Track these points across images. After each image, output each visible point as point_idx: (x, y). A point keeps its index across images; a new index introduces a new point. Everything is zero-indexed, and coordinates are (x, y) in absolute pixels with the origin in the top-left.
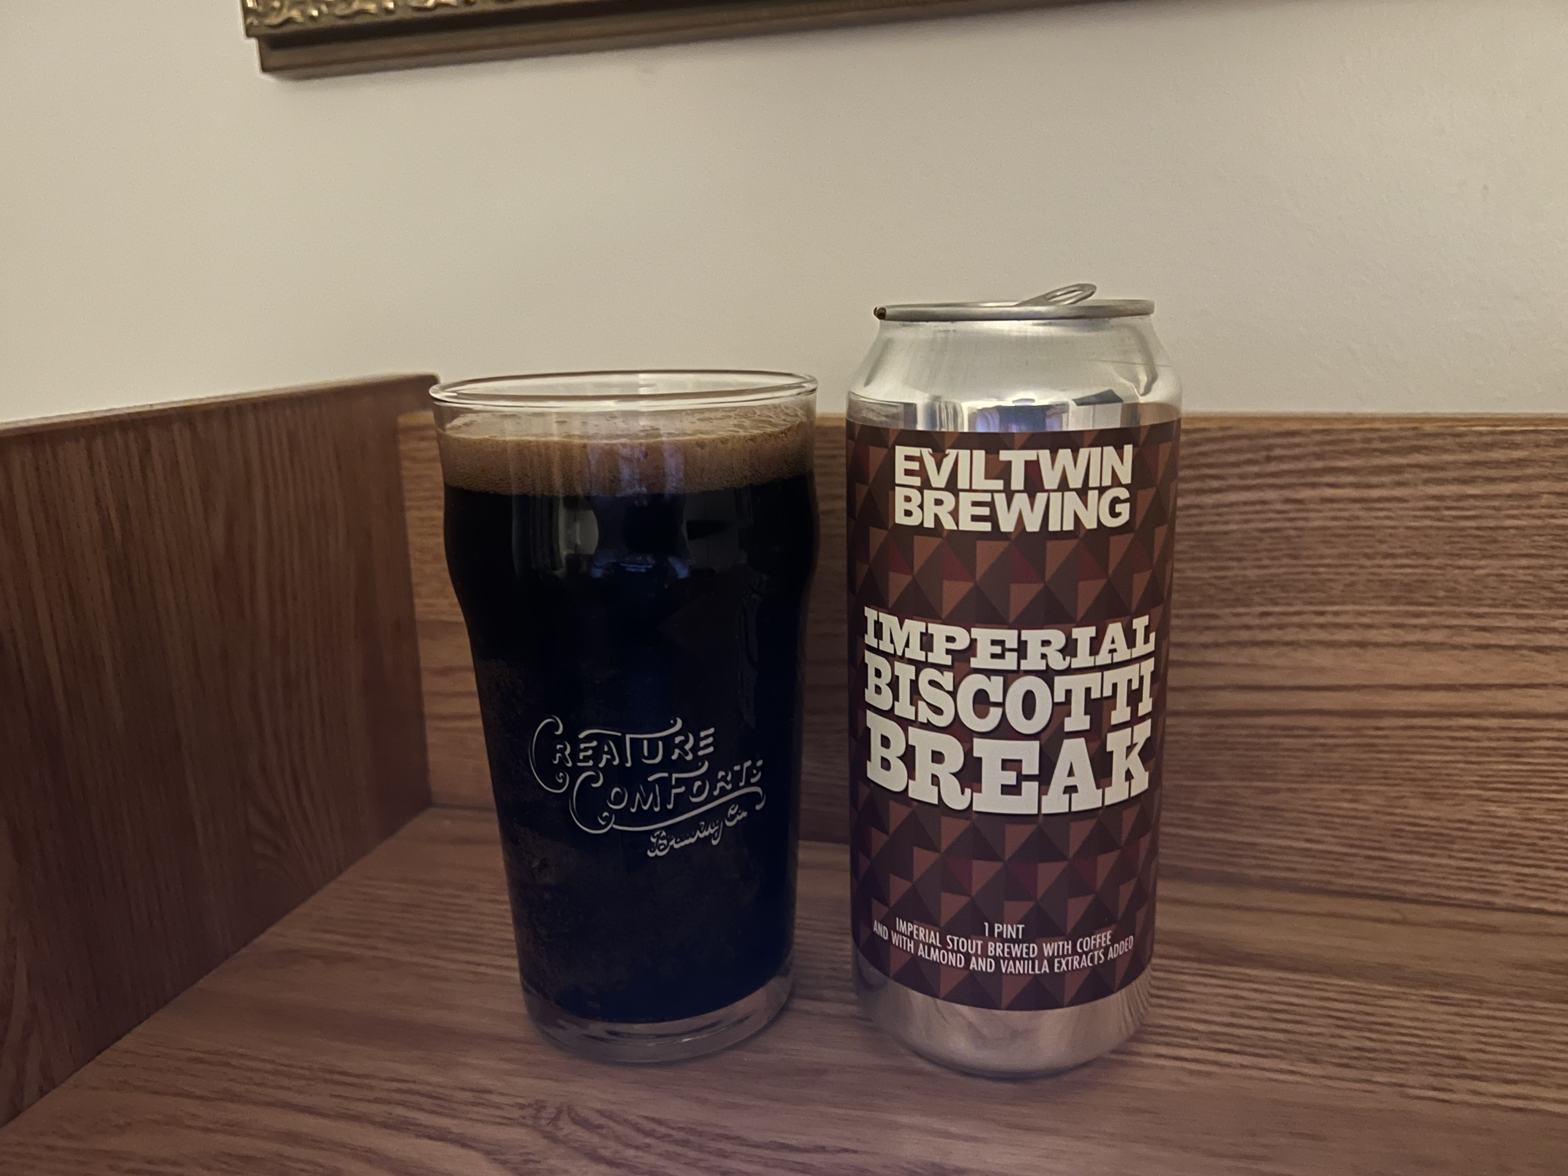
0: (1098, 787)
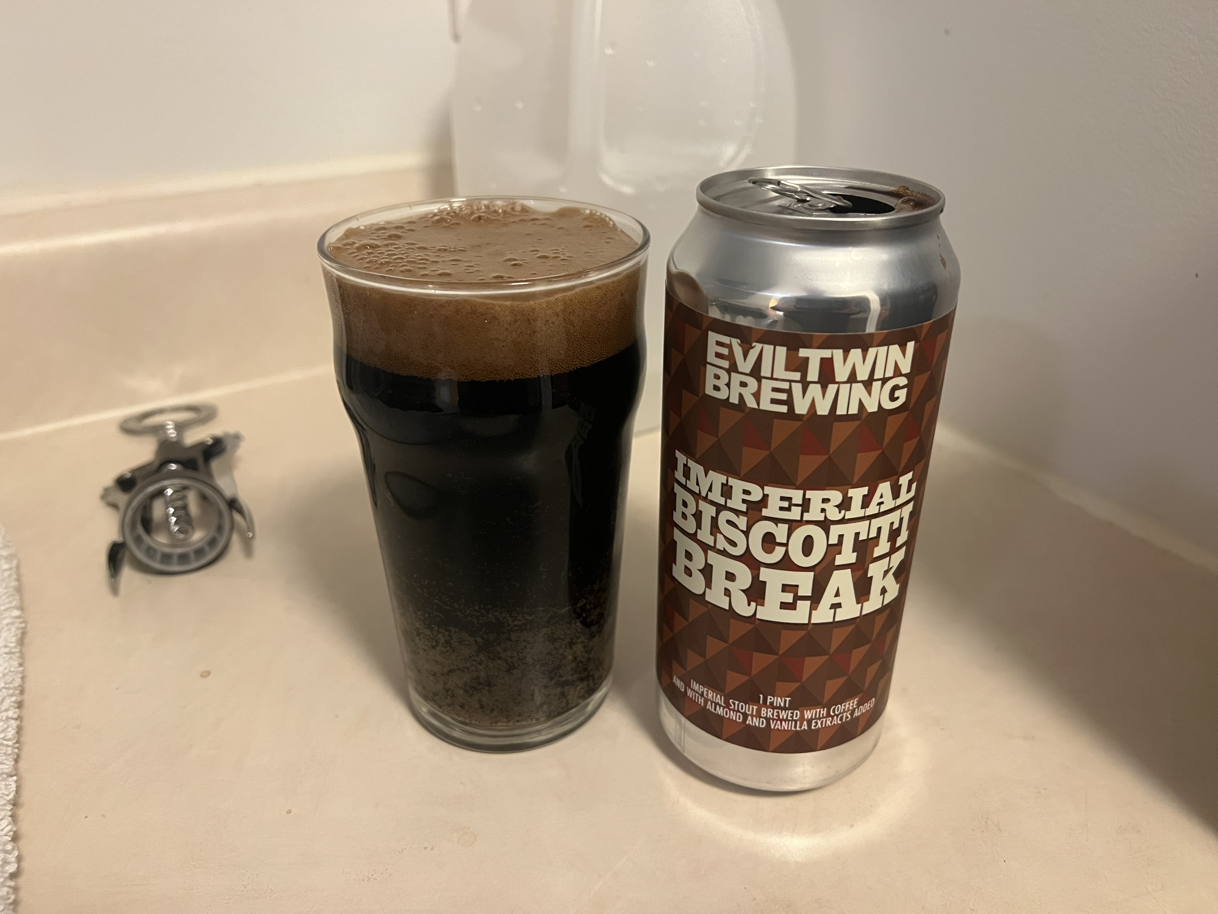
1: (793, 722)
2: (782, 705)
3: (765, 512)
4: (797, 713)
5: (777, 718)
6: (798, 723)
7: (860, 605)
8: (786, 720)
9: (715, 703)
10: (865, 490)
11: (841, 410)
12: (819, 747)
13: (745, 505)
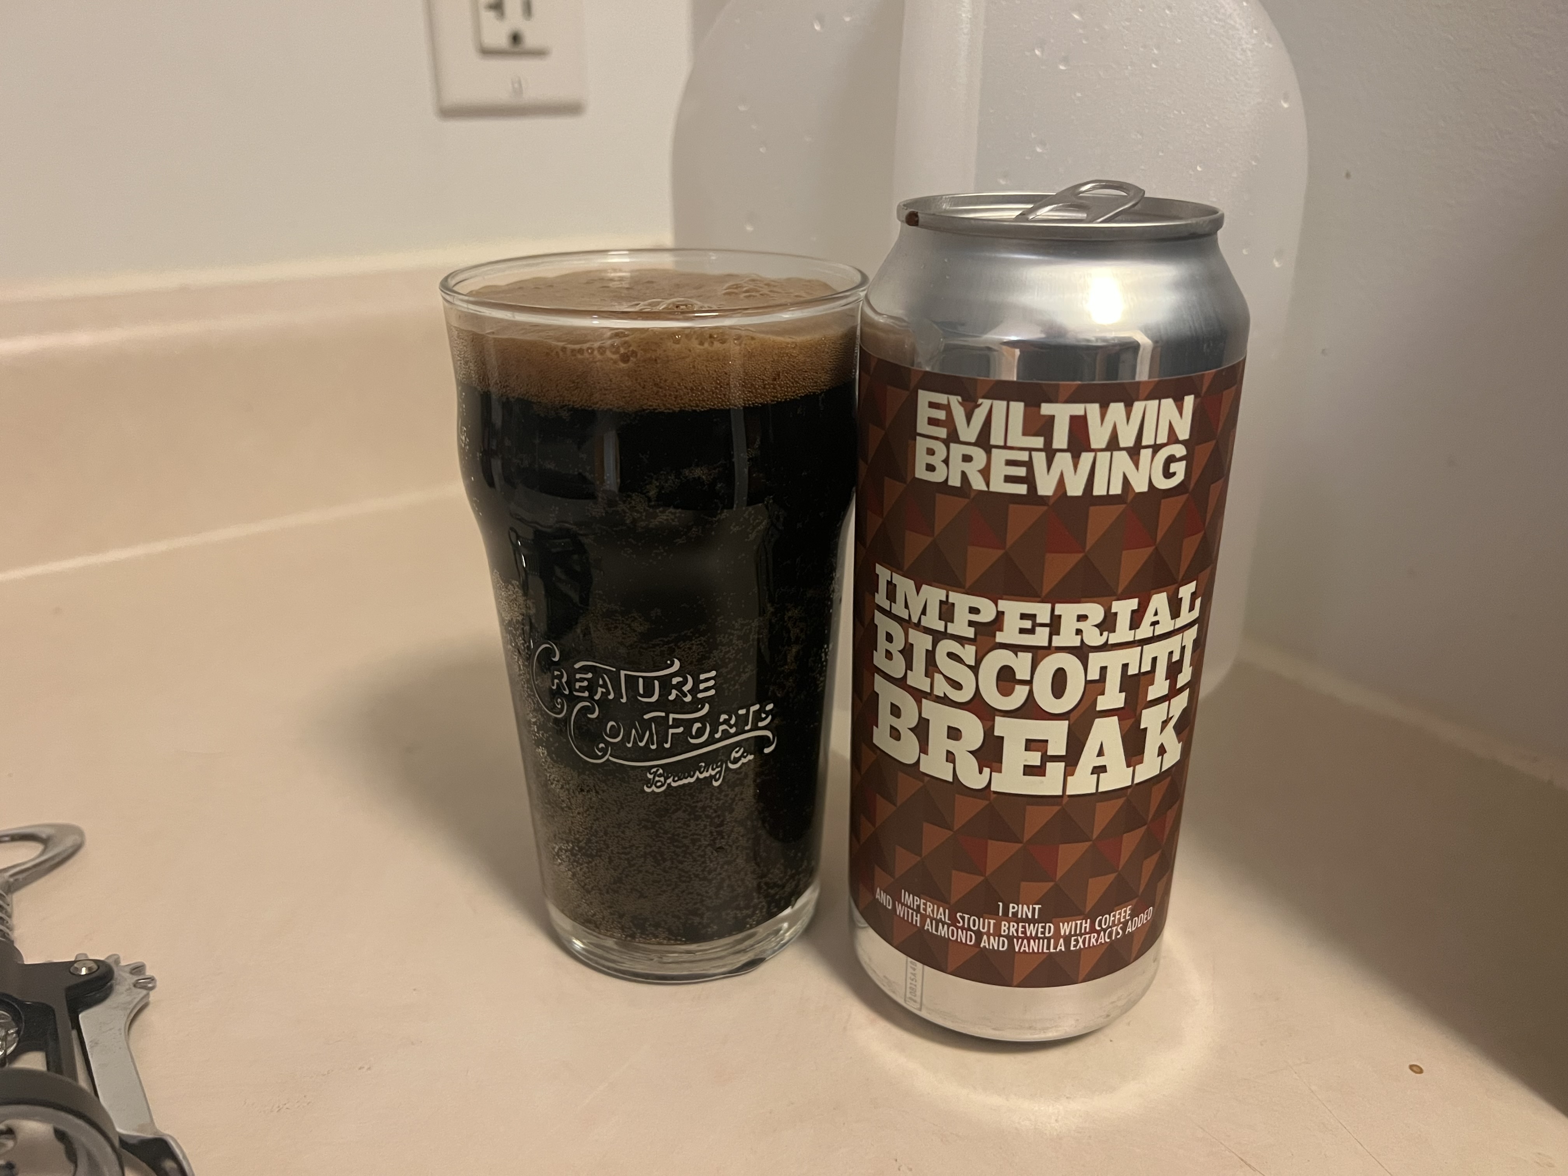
0: (1128, 766)
1: (1046, 941)
2: (1030, 916)
3: (1000, 638)
4: (1050, 927)
5: (1023, 935)
6: (1052, 941)
7: (1132, 768)
8: (1036, 937)
9: (936, 919)
10: (1133, 603)
11: (1099, 490)
12: (1080, 978)
13: (972, 630)
